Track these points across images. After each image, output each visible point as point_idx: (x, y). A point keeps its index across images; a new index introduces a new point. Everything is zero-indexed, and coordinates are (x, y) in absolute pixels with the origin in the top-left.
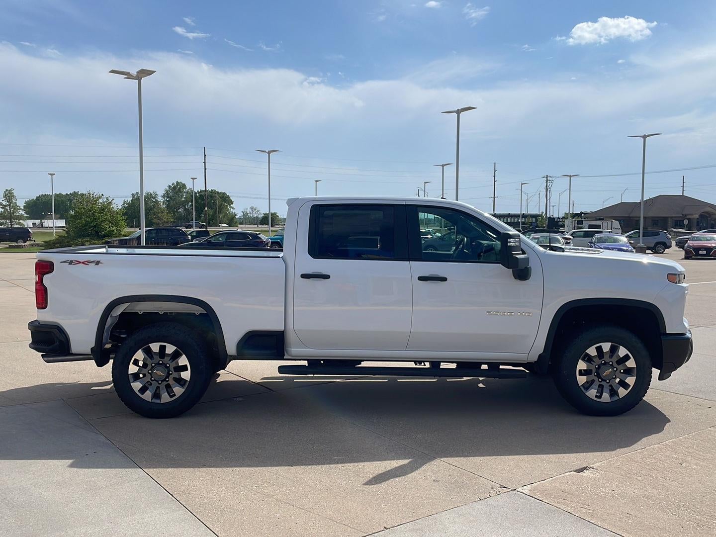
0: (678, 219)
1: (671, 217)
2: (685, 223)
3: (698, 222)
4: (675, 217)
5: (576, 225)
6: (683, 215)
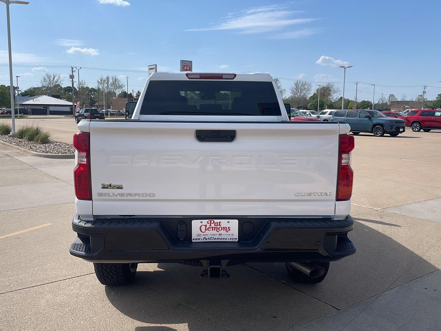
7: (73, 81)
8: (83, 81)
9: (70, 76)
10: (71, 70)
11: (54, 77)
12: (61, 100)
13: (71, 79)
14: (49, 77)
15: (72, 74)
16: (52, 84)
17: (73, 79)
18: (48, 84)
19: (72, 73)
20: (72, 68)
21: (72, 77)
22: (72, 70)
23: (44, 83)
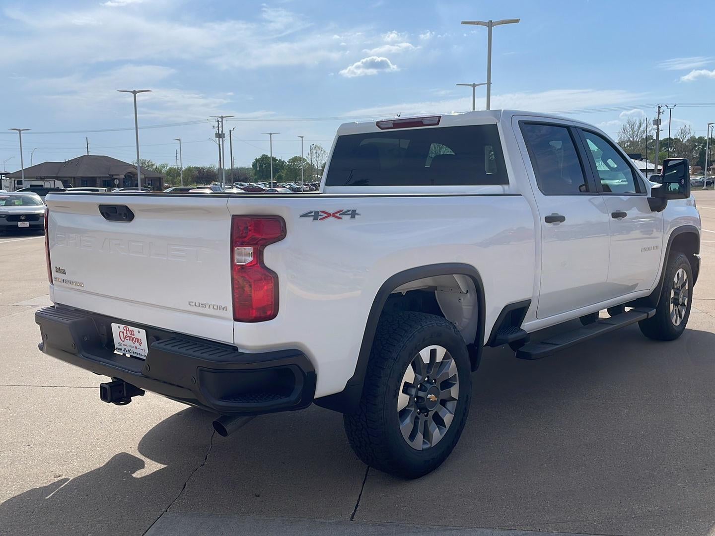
0: (105, 179)
1: (100, 178)
2: (115, 183)
3: (124, 182)
4: (103, 177)
5: (16, 185)
6: (110, 175)
7: (658, 129)
8: (688, 127)
9: (654, 120)
10: (657, 111)
11: (640, 124)
12: (641, 162)
13: (656, 126)
14: (632, 126)
15: (658, 118)
16: (637, 136)
17: (658, 127)
18: (629, 137)
19: (659, 116)
20: (659, 107)
21: (657, 122)
22: (659, 110)
23: (624, 135)
